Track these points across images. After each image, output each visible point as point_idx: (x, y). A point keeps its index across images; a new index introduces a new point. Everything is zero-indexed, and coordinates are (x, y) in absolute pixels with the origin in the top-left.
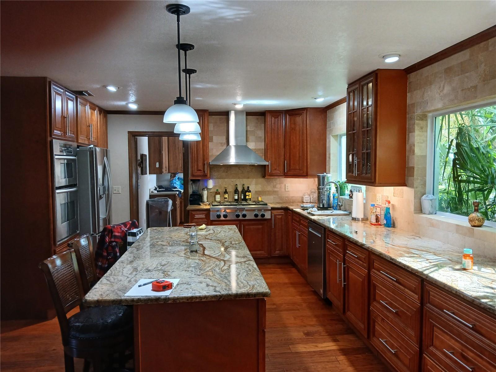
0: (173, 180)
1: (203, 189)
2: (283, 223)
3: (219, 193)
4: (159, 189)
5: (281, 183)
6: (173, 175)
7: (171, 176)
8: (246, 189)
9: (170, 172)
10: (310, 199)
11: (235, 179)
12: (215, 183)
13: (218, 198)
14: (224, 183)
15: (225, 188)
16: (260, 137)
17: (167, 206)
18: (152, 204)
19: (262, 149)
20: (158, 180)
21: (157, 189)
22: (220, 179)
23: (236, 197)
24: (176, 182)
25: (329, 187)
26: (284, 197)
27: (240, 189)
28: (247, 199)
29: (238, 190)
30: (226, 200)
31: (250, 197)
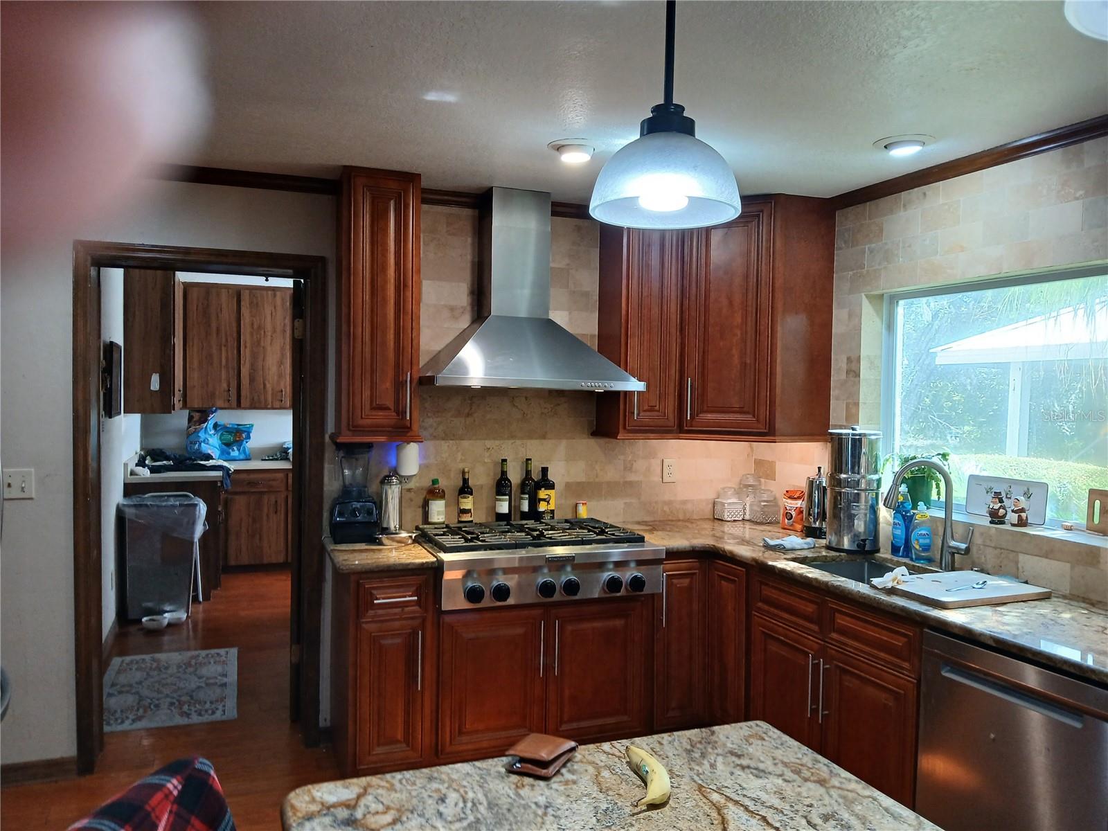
0: (197, 431)
1: (386, 480)
2: (695, 606)
3: (440, 495)
4: (154, 460)
5: (651, 455)
6: (197, 416)
7: (190, 419)
8: (536, 476)
9: (188, 406)
10: (745, 509)
11: (497, 442)
12: (423, 455)
13: (439, 513)
14: (459, 454)
15: (464, 473)
16: (586, 295)
17: (193, 523)
18: (137, 516)
19: (593, 336)
20: (146, 430)
21: (147, 462)
22: (443, 439)
23: (504, 507)
24: (207, 436)
25: (875, 477)
26: (656, 502)
27: (515, 476)
28: (543, 512)
29: (509, 481)
30: (466, 518)
31: (552, 507)
